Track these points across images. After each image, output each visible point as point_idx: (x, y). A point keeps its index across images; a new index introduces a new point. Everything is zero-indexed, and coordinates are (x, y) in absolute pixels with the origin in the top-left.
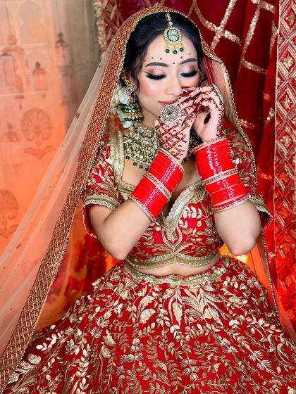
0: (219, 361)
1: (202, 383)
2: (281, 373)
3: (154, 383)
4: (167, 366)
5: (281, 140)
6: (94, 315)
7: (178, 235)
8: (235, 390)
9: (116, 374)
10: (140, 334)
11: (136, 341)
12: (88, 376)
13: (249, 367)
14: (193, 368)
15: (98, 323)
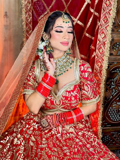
0: (77, 148)
1: (72, 156)
2: (97, 153)
3: (53, 156)
4: (57, 149)
5: (97, 64)
6: (26, 128)
7: (60, 102)
8: (83, 159)
9: (36, 152)
10: (45, 136)
11: (44, 139)
12: (24, 153)
13: (87, 150)
14: (67, 150)
15: (28, 132)
